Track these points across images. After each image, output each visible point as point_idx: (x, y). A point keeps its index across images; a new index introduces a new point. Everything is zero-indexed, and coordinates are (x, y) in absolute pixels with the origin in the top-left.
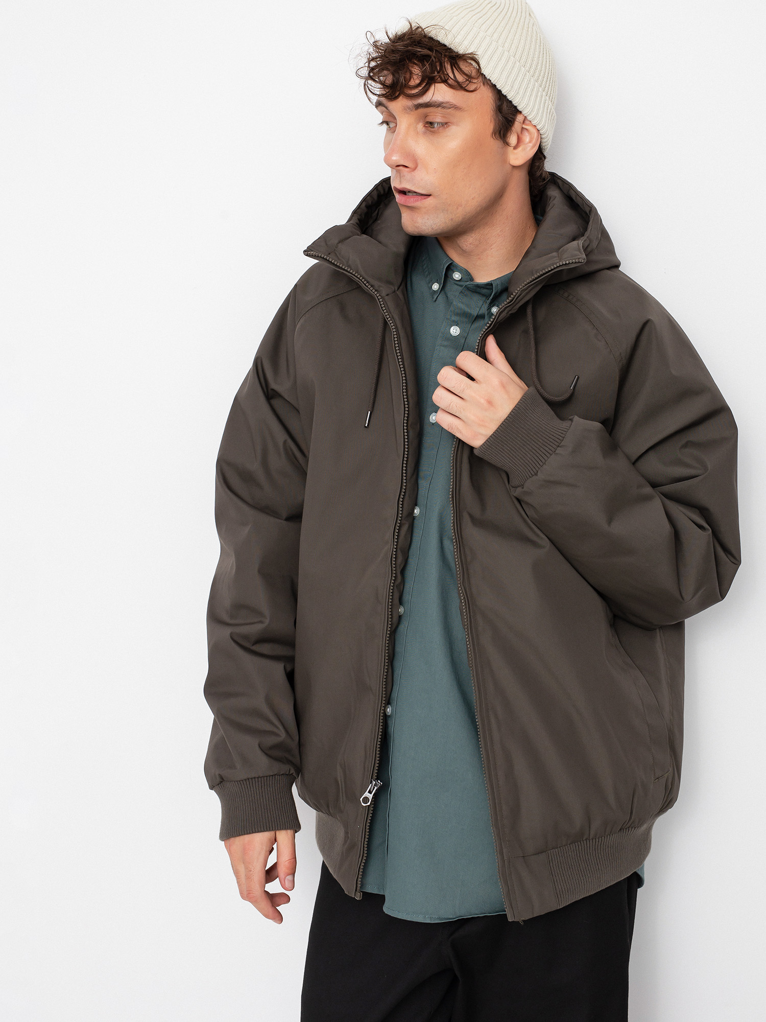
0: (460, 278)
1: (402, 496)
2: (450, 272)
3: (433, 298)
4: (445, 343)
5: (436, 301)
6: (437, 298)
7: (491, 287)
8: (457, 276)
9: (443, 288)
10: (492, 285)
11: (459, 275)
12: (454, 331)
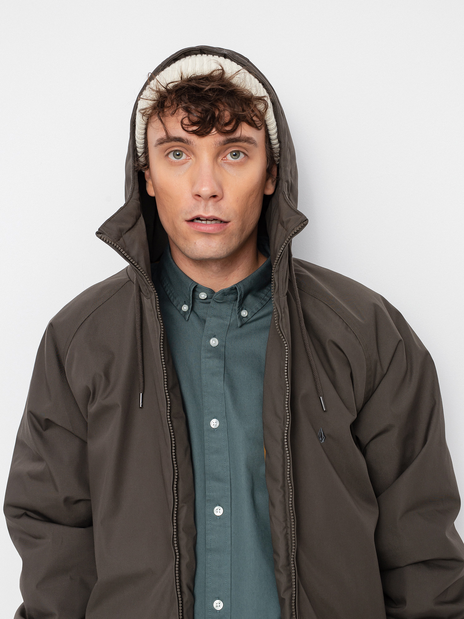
0: (206, 297)
1: (175, 483)
2: (196, 293)
3: (185, 319)
4: (209, 355)
5: (188, 320)
6: (189, 318)
7: (235, 291)
8: (203, 296)
9: (192, 309)
10: (236, 288)
11: (205, 295)
12: (214, 342)
